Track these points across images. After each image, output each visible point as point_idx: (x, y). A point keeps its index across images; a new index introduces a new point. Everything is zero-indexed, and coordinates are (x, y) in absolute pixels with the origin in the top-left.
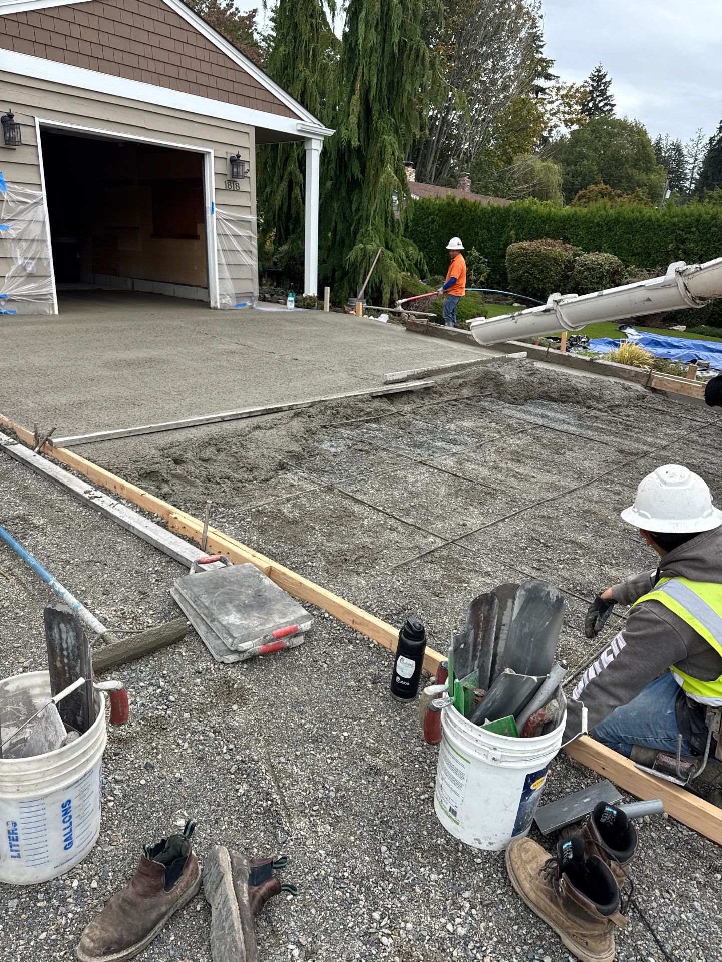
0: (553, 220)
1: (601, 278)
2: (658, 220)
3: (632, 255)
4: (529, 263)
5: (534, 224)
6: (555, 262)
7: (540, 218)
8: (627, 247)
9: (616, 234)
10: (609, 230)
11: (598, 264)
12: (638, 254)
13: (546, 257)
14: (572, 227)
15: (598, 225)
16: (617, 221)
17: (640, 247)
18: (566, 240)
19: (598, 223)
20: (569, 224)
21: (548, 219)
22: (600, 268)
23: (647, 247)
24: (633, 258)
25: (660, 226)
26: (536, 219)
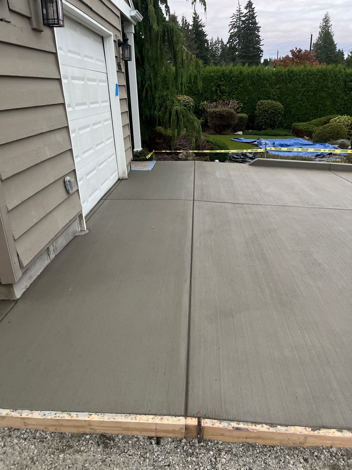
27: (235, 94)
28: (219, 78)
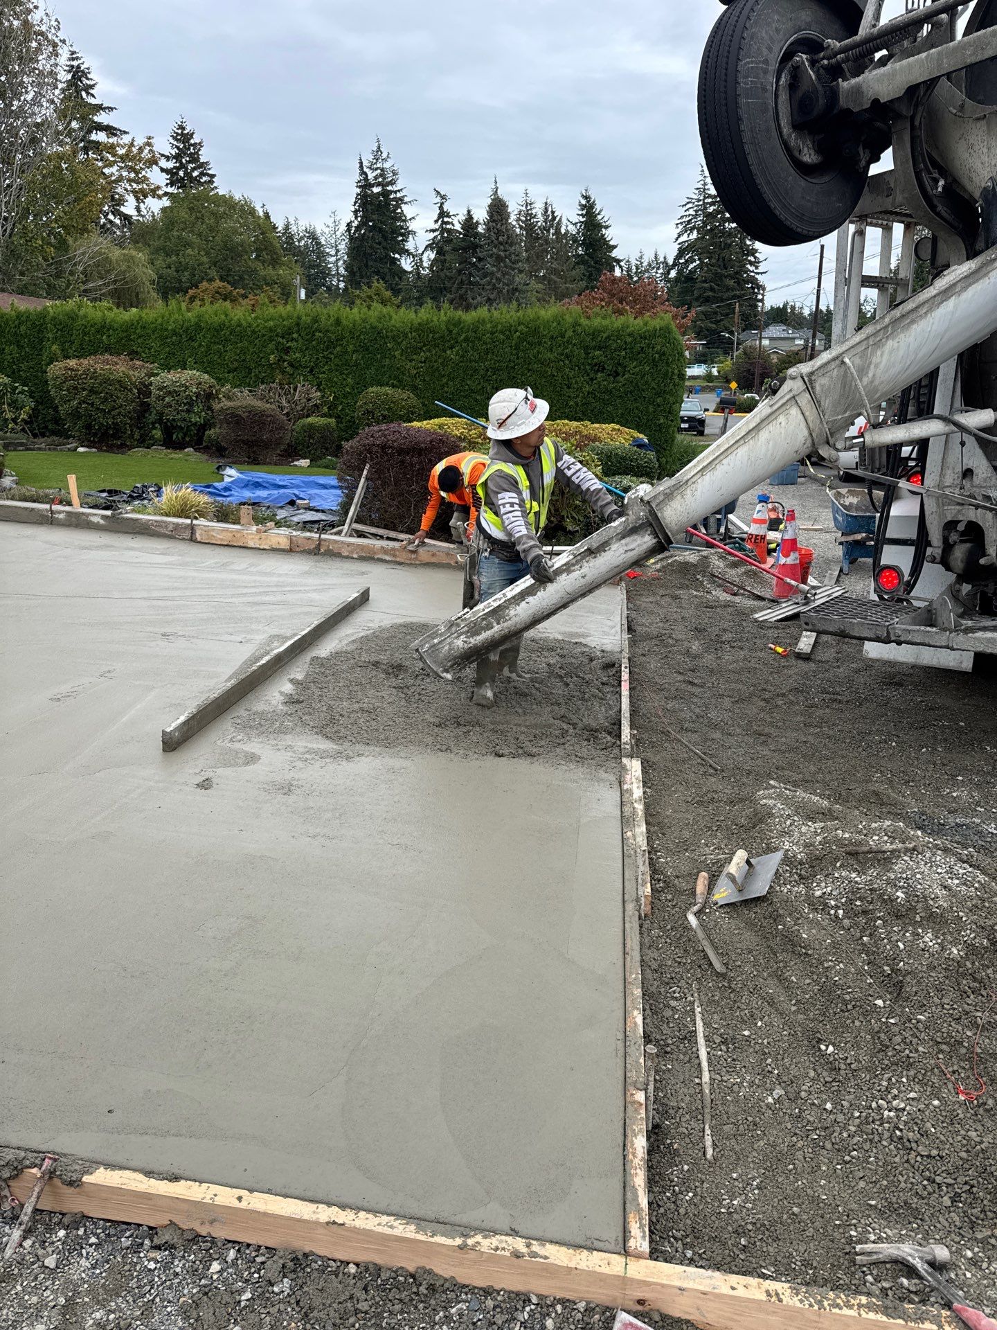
0: (111, 327)
1: (190, 404)
2: (250, 325)
3: (229, 372)
4: (84, 389)
5: (85, 334)
6: (121, 386)
7: (92, 326)
8: (219, 361)
9: (200, 345)
10: (192, 339)
11: (182, 385)
12: (235, 370)
13: (107, 381)
14: (140, 337)
15: (175, 333)
16: (198, 327)
17: (236, 360)
18: (133, 355)
19: (174, 330)
20: (135, 333)
21: (104, 327)
22: (185, 391)
23: (244, 360)
24: (231, 375)
25: (254, 332)
26: (86, 327)
27: (324, 373)
28: (287, 334)
